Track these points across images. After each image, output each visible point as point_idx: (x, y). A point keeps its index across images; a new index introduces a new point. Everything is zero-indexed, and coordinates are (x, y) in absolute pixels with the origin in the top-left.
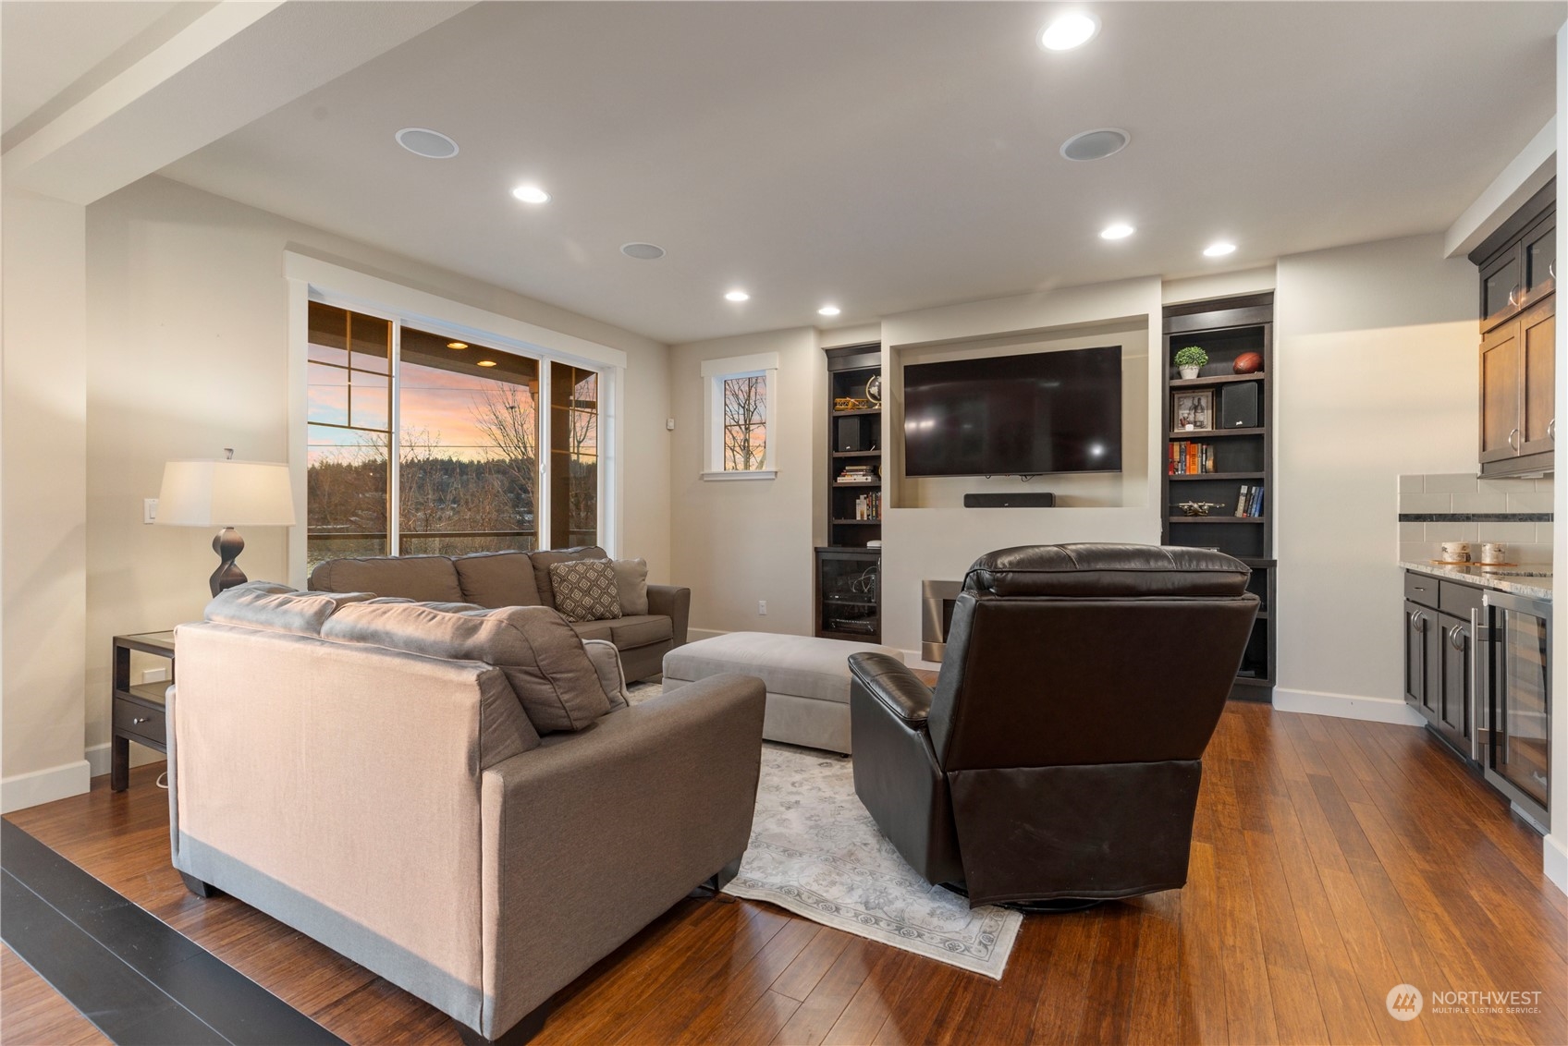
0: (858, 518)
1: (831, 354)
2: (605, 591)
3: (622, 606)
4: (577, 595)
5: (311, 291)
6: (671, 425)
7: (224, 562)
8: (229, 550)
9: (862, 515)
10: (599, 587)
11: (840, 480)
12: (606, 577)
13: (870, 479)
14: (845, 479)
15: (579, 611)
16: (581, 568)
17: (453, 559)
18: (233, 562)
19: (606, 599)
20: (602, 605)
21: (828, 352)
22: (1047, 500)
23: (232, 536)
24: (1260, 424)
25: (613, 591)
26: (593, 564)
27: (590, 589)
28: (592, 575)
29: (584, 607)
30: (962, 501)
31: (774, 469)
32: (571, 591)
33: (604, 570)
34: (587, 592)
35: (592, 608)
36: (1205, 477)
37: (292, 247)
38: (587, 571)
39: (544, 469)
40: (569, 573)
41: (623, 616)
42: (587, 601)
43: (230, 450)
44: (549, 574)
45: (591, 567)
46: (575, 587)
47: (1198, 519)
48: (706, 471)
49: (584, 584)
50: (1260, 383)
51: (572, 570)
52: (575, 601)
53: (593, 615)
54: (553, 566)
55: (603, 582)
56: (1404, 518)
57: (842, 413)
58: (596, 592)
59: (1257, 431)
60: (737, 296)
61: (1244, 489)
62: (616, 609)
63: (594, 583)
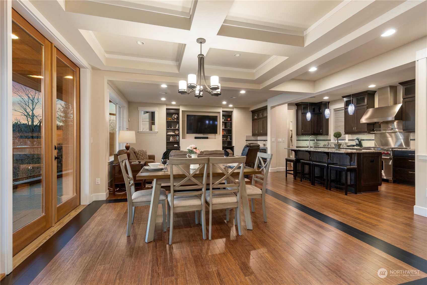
0: (171, 141)
1: (167, 109)
6: (129, 120)
9: (171, 140)
11: (168, 133)
13: (174, 133)
14: (169, 133)
22: (207, 138)
24: (231, 128)
28: (142, 153)
30: (194, 138)
31: (157, 131)
36: (224, 135)
40: (139, 152)
47: (224, 141)
48: (139, 131)
50: (231, 122)
56: (246, 140)
57: (168, 121)
58: (143, 156)
59: (231, 129)
60: (163, 99)
61: (228, 137)
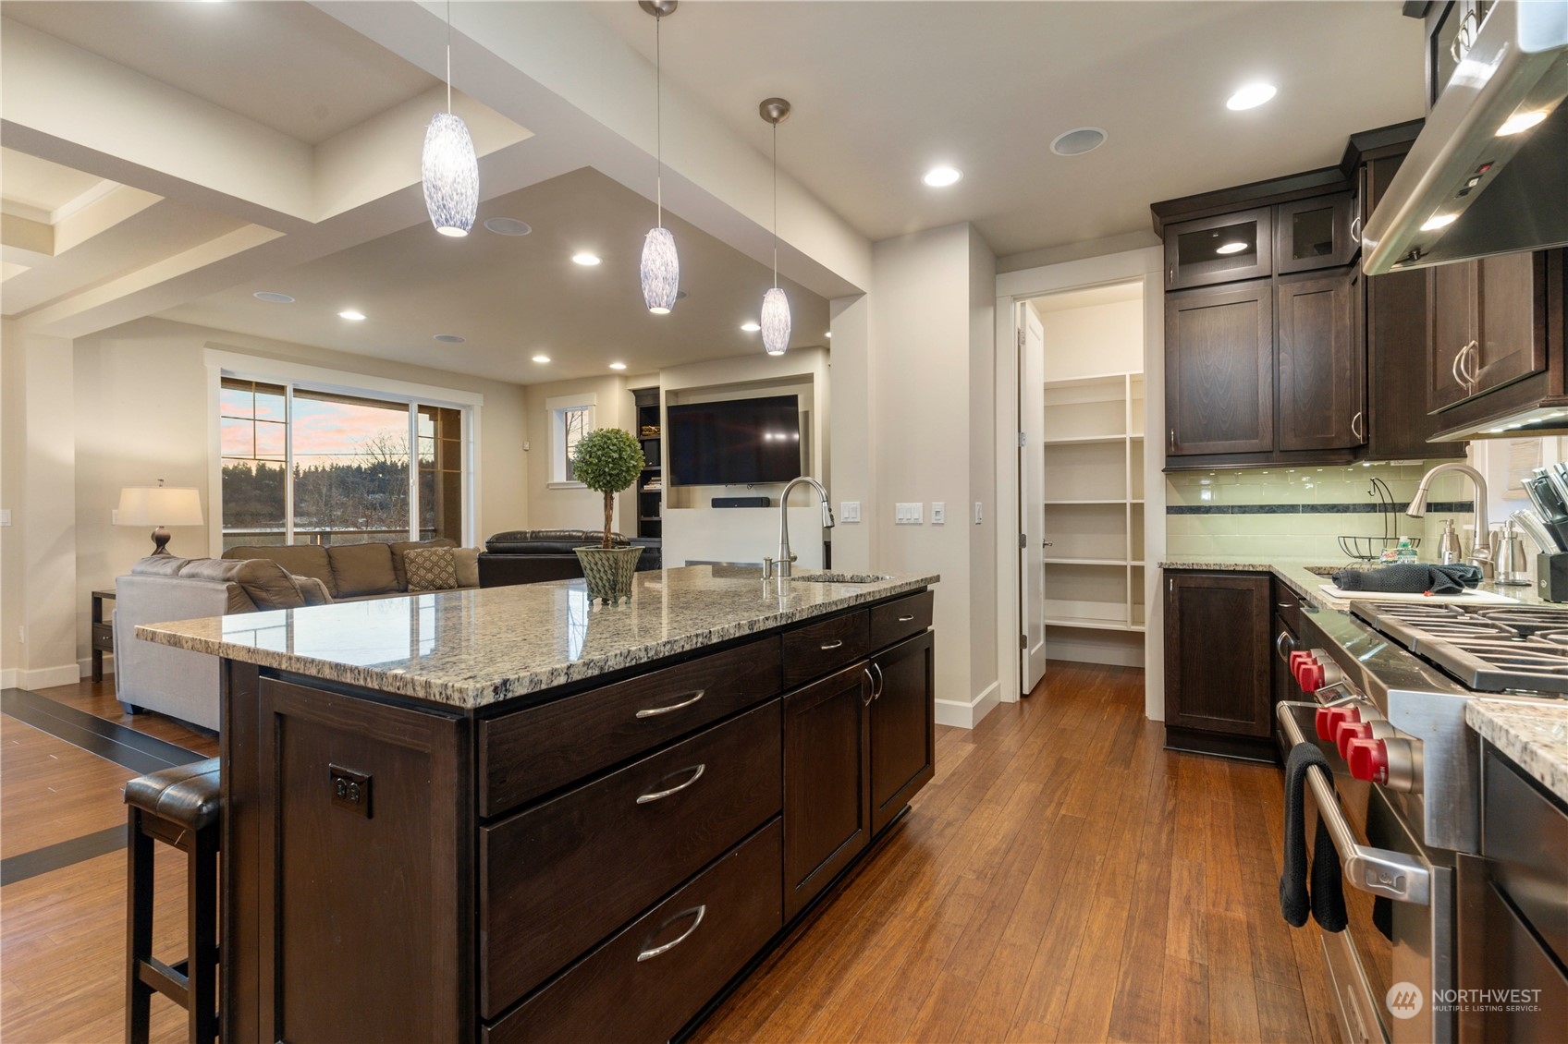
1: (638, 393)
2: (443, 570)
3: (457, 580)
4: (422, 572)
5: (223, 371)
6: (527, 446)
7: (158, 547)
8: (161, 541)
10: (439, 567)
11: (646, 487)
12: (445, 560)
13: (657, 487)
14: (649, 487)
15: (423, 583)
16: (426, 554)
17: (326, 547)
18: (164, 548)
19: (444, 575)
20: (441, 579)
21: (634, 392)
22: (762, 502)
23: (164, 532)
25: (451, 569)
26: (437, 550)
27: (432, 568)
28: (434, 558)
29: (427, 581)
30: (711, 503)
32: (418, 569)
33: (444, 555)
34: (430, 570)
35: (433, 581)
37: (209, 345)
38: (430, 556)
39: (413, 482)
40: (416, 557)
41: (459, 587)
42: (430, 576)
43: (161, 480)
44: (403, 558)
45: (435, 553)
46: (421, 566)
48: (550, 482)
49: (428, 564)
51: (419, 555)
52: (420, 577)
53: (434, 586)
54: (405, 552)
55: (442, 563)
57: (646, 438)
58: (437, 570)
60: (541, 359)
62: (452, 582)
63: (436, 564)
